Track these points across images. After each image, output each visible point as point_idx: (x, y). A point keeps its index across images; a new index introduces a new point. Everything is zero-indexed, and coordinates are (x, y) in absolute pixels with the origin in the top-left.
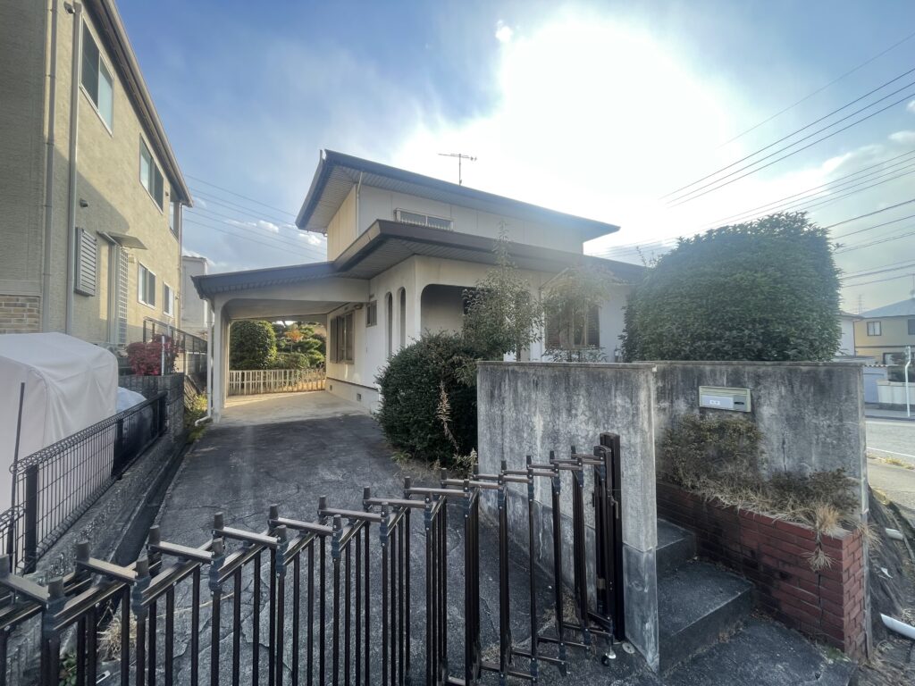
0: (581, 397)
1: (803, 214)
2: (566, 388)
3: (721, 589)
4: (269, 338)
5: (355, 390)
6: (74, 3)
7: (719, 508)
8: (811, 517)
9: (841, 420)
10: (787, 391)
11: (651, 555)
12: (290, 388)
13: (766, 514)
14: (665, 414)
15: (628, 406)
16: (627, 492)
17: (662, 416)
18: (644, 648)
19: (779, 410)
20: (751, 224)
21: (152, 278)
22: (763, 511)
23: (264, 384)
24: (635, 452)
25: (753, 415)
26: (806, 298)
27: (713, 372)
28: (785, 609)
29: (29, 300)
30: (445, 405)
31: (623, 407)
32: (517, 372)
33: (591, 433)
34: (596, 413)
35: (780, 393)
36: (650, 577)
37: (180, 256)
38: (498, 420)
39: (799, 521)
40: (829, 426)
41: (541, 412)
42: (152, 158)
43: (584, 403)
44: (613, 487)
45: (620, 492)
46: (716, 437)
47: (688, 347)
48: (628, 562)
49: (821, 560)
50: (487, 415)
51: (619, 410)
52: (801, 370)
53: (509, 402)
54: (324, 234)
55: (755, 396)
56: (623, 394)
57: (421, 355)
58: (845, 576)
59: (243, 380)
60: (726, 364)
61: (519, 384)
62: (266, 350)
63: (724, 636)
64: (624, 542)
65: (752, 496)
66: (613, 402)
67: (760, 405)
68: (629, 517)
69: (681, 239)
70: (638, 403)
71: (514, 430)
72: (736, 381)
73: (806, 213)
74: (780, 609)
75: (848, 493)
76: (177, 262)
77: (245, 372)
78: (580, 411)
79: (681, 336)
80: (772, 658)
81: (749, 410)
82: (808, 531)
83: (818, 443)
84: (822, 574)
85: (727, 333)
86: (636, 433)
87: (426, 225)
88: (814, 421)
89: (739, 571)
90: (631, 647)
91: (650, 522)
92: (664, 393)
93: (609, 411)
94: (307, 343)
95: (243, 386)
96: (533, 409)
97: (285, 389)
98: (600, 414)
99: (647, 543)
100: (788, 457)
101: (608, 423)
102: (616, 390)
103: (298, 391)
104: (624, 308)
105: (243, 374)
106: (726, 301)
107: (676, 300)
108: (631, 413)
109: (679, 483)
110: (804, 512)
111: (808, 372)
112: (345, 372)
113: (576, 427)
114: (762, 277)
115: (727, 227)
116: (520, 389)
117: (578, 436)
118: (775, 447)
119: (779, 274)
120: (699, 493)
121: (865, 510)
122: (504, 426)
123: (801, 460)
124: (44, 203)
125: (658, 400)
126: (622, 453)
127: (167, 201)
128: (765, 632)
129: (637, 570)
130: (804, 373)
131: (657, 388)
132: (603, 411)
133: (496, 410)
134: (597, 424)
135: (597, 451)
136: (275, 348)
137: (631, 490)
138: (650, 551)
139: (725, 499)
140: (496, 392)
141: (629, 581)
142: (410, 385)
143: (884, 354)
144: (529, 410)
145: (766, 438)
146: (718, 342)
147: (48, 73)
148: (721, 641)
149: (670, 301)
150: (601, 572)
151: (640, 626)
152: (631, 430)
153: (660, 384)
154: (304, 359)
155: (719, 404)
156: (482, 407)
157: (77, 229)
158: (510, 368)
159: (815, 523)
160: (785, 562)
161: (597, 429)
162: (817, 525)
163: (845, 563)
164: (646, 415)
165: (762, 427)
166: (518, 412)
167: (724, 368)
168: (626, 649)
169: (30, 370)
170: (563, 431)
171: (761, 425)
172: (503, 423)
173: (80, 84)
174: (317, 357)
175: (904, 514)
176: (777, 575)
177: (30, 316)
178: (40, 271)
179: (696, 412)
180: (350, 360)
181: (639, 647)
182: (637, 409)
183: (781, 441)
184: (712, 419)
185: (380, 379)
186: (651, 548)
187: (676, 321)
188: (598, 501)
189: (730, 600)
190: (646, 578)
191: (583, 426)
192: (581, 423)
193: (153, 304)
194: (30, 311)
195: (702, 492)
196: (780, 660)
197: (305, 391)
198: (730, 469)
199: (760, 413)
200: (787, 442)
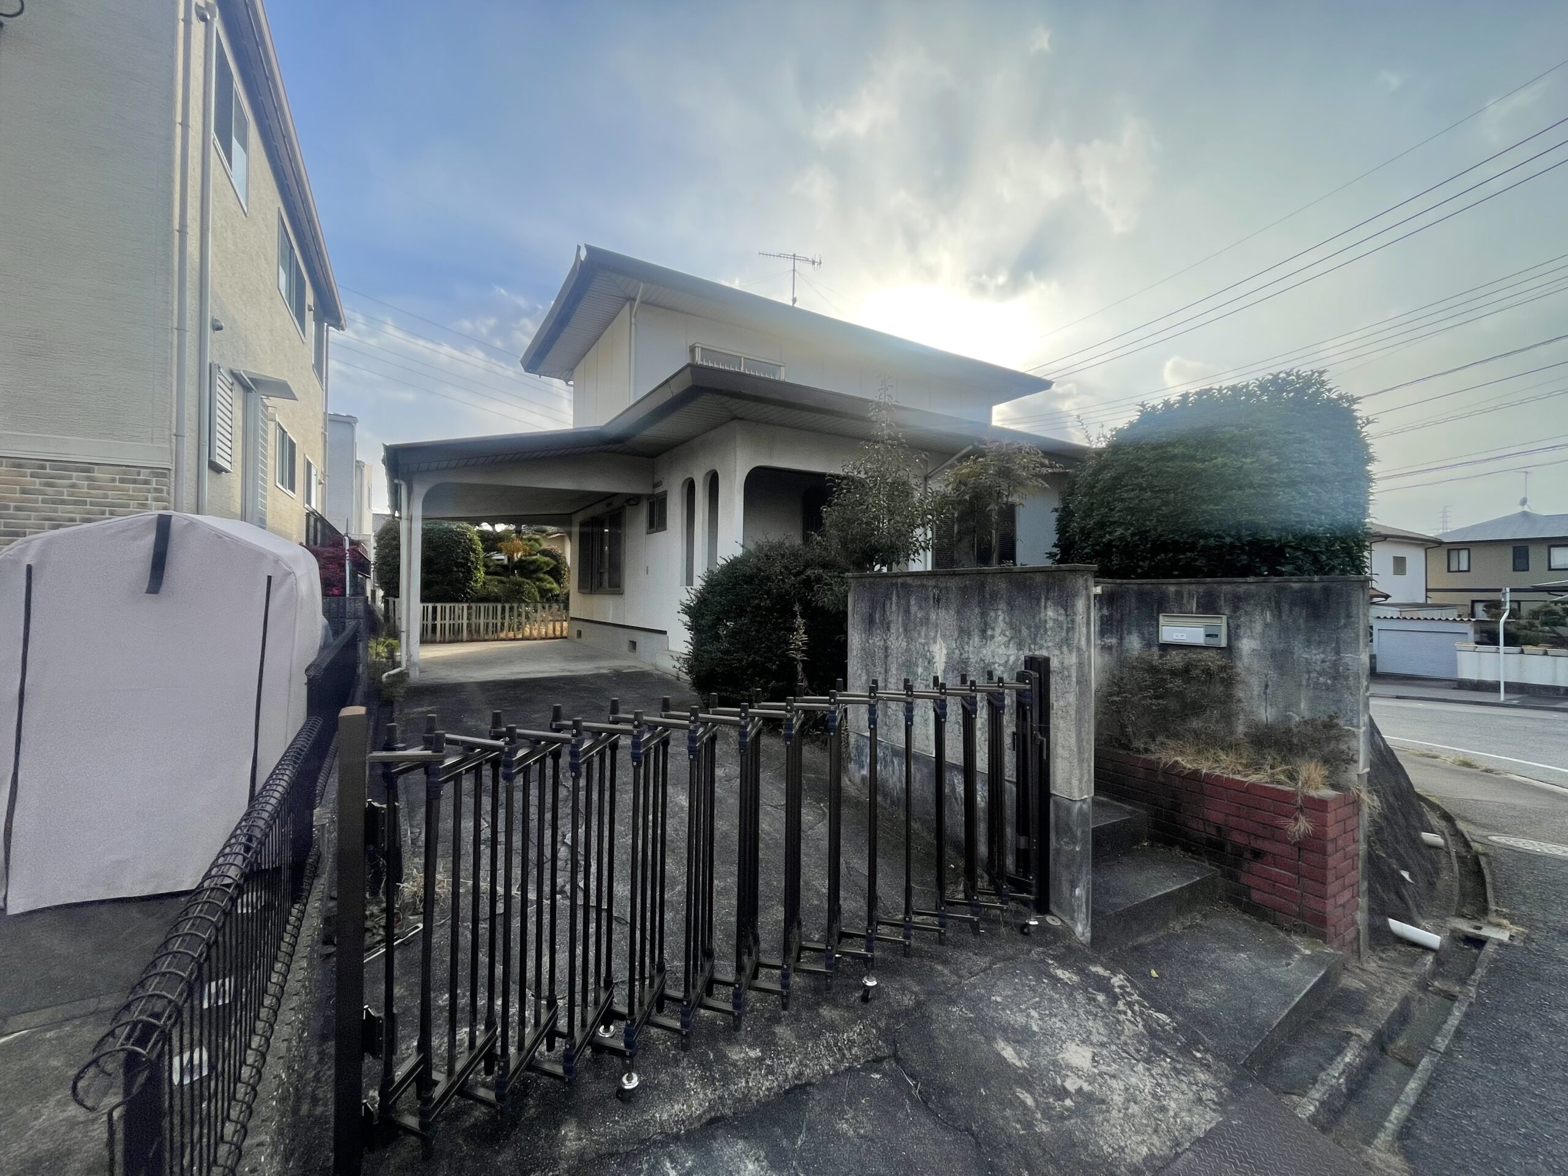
0: (1000, 613)
1: (1321, 373)
2: (979, 602)
3: (1175, 874)
4: (474, 551)
5: (625, 636)
6: (207, 4)
7: (1178, 775)
8: (1292, 777)
9: (1338, 653)
10: (1273, 616)
11: (1085, 806)
12: (511, 635)
13: (1238, 777)
14: (1111, 654)
15: (1062, 618)
16: (1058, 728)
17: (1107, 657)
18: (1072, 919)
19: (1263, 643)
20: (1247, 386)
21: (292, 445)
22: (1234, 773)
23: (469, 625)
24: (1069, 676)
25: (1229, 651)
26: (1310, 494)
27: (1179, 594)
28: (1256, 896)
29: (156, 475)
30: (800, 637)
31: (1055, 620)
32: (911, 586)
33: (1012, 659)
34: (1020, 631)
35: (1265, 620)
36: (1083, 832)
37: (325, 413)
38: (880, 654)
39: (1279, 783)
40: (1323, 661)
41: (944, 636)
42: (292, 247)
43: (1004, 619)
44: (1040, 722)
45: (1049, 728)
46: (1179, 681)
47: (1147, 563)
48: (1057, 817)
49: (1302, 826)
50: (863, 649)
51: (1050, 624)
52: (1291, 587)
53: (897, 627)
54: (567, 382)
55: (1232, 625)
56: (1056, 604)
57: (759, 570)
58: (1330, 848)
59: (434, 618)
60: (1198, 583)
61: (913, 602)
62: (469, 571)
63: (1176, 926)
64: (1053, 792)
65: (1223, 757)
66: (1042, 615)
67: (1238, 637)
68: (1059, 760)
69: (1143, 405)
70: (1075, 614)
71: (903, 664)
72: (1208, 607)
73: (1324, 371)
74: (1249, 898)
75: (1343, 747)
76: (321, 424)
77: (439, 606)
78: (998, 631)
79: (1138, 546)
80: (1234, 948)
81: (1224, 643)
82: (1287, 792)
83: (1308, 685)
84: (1302, 846)
85: (1202, 542)
86: (1070, 651)
87: (742, 370)
88: (1305, 656)
89: (1200, 854)
90: (1057, 919)
91: (1085, 765)
92: (1111, 624)
93: (1037, 628)
94: (534, 562)
95: (434, 627)
96: (932, 634)
97: (502, 635)
98: (1025, 632)
99: (1081, 790)
100: (1271, 705)
101: (1035, 643)
102: (1047, 599)
103: (522, 639)
104: (1056, 510)
105: (435, 609)
106: (1201, 497)
107: (1132, 494)
108: (1065, 626)
109: (1127, 747)
110: (1283, 772)
111: (1301, 590)
112: (605, 608)
113: (993, 652)
114: (1252, 463)
115: (1211, 389)
116: (914, 609)
117: (994, 663)
118: (1255, 693)
119: (1275, 460)
120: (1153, 757)
121: (1362, 767)
122: (889, 662)
123: (1287, 708)
124: (175, 325)
125: (1102, 633)
126: (1052, 680)
127: (309, 316)
128: (1230, 923)
129: (1067, 825)
130: (1296, 591)
131: (1102, 617)
132: (1029, 627)
133: (877, 641)
134: (1020, 646)
135: (1021, 677)
136: (482, 570)
137: (1062, 724)
138: (1084, 801)
139: (1187, 762)
140: (877, 616)
141: (1057, 840)
142: (740, 612)
143: (1473, 602)
144: (926, 636)
145: (1244, 682)
146: (1189, 554)
147: (179, 119)
148: (1171, 931)
149: (1125, 495)
150: (1022, 828)
151: (1068, 891)
152: (1065, 649)
153: (1105, 612)
154: (530, 587)
155: (1184, 638)
156: (855, 639)
157: (210, 365)
158: (900, 580)
159: (1297, 784)
160: (1258, 836)
161: (1021, 652)
162: (1300, 784)
163: (1332, 831)
164: (1084, 630)
165: (1240, 666)
166: (910, 640)
167: (1193, 589)
168: (1051, 922)
169: (277, 560)
170: (973, 659)
171: (1239, 664)
172: (886, 657)
173: (213, 135)
174: (548, 586)
175: (1461, 825)
176: (1247, 855)
177: (157, 499)
178: (170, 430)
179: (1155, 650)
180: (616, 588)
181: (1067, 920)
182: (1073, 621)
183: (1263, 684)
184: (1176, 659)
185: (689, 607)
186: (1086, 796)
187: (1132, 525)
188: (1020, 739)
189: (1185, 884)
190: (1079, 834)
191: (1002, 650)
192: (999, 646)
193: (294, 491)
194: (157, 490)
195: (1157, 755)
196: (1243, 950)
197: (535, 639)
198: (1195, 724)
199: (1238, 648)
200: (1270, 686)
